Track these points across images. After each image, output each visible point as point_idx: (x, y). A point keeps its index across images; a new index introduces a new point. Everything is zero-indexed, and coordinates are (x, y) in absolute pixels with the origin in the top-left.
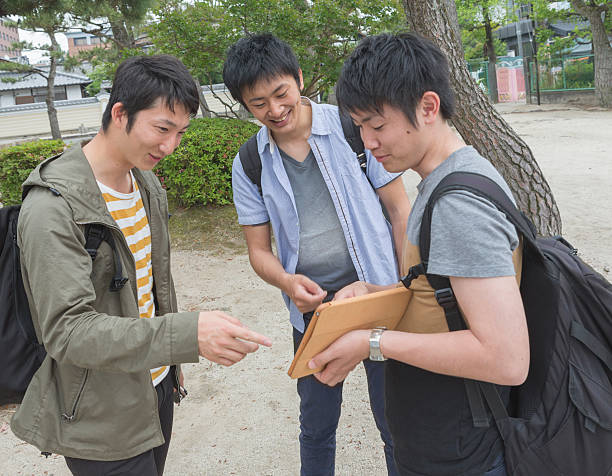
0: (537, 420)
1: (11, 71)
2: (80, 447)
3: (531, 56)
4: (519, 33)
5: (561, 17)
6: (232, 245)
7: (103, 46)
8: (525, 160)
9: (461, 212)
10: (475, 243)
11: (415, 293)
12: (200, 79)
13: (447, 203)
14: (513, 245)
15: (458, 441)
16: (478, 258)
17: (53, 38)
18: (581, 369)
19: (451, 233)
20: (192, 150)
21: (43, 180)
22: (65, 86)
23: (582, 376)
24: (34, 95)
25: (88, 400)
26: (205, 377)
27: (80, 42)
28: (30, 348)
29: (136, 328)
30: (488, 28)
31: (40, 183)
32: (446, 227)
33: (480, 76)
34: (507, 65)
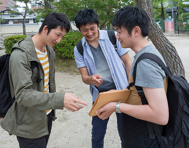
0: (171, 138)
1: (13, 13)
2: (22, 133)
3: (176, 18)
4: (172, 11)
5: (187, 7)
6: (76, 72)
7: (41, 8)
8: (173, 51)
9: (146, 66)
10: (150, 76)
11: (132, 91)
12: (70, 19)
13: (142, 63)
14: (164, 78)
15: (144, 142)
16: (152, 81)
17: (26, 5)
18: (186, 121)
19: (143, 73)
20: (66, 41)
21: (19, 46)
22: (29, 19)
23: (187, 124)
24: (19, 21)
25: (26, 117)
26: (64, 114)
27: (34, 6)
28: (9, 99)
29: (45, 96)
30: (162, 9)
31: (18, 47)
32: (141, 70)
33: (159, 23)
34: (168, 21)
